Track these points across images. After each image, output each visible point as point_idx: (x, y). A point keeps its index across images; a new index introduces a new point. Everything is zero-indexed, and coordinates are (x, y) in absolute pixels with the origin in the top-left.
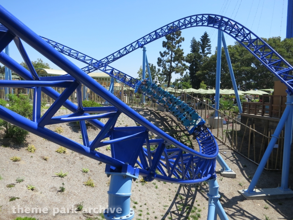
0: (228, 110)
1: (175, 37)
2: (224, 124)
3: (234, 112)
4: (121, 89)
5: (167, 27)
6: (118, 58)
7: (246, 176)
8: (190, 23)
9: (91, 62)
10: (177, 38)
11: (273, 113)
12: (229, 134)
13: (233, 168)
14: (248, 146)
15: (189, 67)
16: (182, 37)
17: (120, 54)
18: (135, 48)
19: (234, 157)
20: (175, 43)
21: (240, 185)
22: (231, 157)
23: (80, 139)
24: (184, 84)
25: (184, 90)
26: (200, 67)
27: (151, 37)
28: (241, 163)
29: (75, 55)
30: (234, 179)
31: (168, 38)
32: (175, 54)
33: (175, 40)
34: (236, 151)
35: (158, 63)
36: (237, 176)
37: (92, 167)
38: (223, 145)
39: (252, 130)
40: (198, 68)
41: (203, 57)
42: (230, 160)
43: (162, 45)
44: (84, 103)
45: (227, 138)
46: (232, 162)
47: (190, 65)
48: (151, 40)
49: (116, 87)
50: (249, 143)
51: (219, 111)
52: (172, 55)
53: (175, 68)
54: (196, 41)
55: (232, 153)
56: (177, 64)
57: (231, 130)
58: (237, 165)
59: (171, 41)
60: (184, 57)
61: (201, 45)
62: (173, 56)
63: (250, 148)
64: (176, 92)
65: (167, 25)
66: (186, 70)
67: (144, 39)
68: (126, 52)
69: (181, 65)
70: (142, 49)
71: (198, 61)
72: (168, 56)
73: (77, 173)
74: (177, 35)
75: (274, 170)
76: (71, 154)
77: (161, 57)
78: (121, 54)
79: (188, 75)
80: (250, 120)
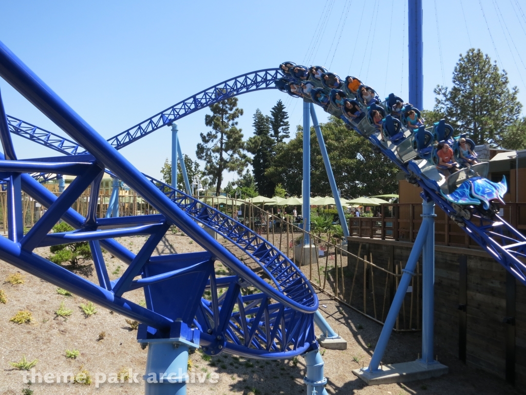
0: (326, 232)
1: (227, 107)
2: (321, 257)
3: (335, 236)
4: (132, 202)
5: (215, 90)
6: (125, 144)
7: (364, 344)
8: (255, 82)
9: (74, 152)
10: (231, 109)
11: (400, 234)
12: (329, 274)
13: (340, 332)
14: (362, 293)
15: (253, 161)
16: (240, 108)
17: (130, 137)
18: (157, 126)
19: (341, 313)
20: (227, 118)
21: (355, 360)
22: (336, 312)
23: (58, 295)
24: (244, 191)
25: (247, 200)
26: (272, 159)
27: (187, 107)
28: (352, 322)
29: (43, 138)
30: (344, 351)
31: (215, 110)
32: (227, 137)
33: (227, 113)
34: (343, 302)
35: (198, 153)
36: (348, 346)
37: (85, 346)
38: (321, 294)
39: (367, 264)
40: (269, 161)
41: (275, 143)
42: (335, 318)
43: (204, 121)
44: (66, 226)
45: (326, 281)
46: (337, 322)
47: (254, 158)
48: (186, 112)
49: (123, 196)
50: (365, 287)
51: (311, 233)
52: (222, 138)
53: (228, 162)
54: (262, 116)
55: (336, 306)
56: (232, 156)
57: (331, 267)
58: (347, 326)
59: (220, 116)
60: (243, 144)
61: (272, 122)
62: (224, 141)
63: (366, 296)
64: (234, 204)
65: (215, 86)
66: (247, 165)
67: (174, 110)
68: (141, 134)
69: (239, 158)
70: (171, 127)
71: (267, 150)
72: (215, 141)
73: (56, 361)
74: (230, 105)
75: (408, 330)
76: (41, 325)
77: (202, 143)
78: (132, 137)
79: (250, 174)
80: (364, 247)
